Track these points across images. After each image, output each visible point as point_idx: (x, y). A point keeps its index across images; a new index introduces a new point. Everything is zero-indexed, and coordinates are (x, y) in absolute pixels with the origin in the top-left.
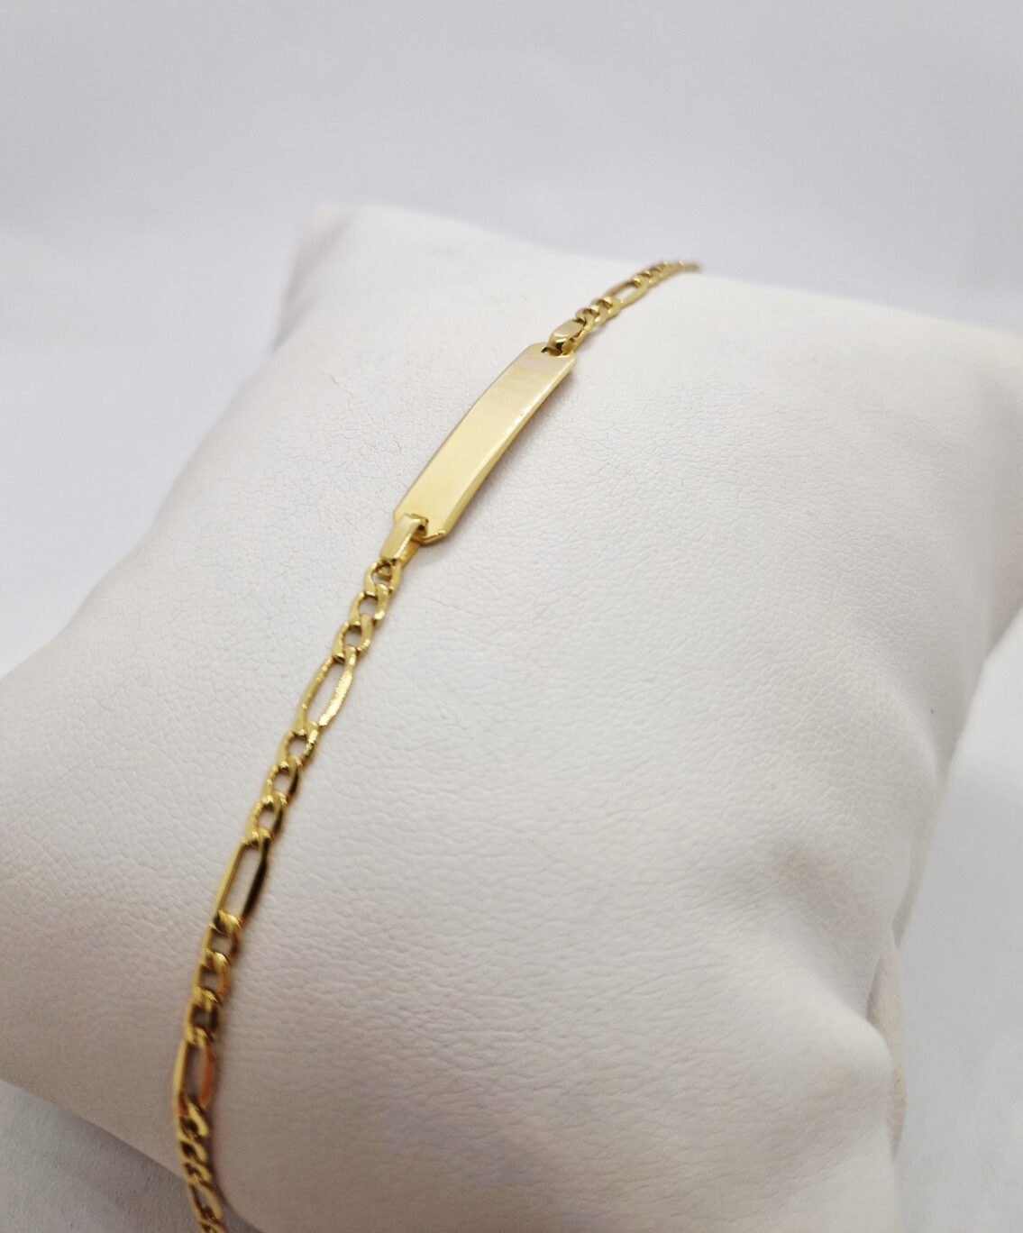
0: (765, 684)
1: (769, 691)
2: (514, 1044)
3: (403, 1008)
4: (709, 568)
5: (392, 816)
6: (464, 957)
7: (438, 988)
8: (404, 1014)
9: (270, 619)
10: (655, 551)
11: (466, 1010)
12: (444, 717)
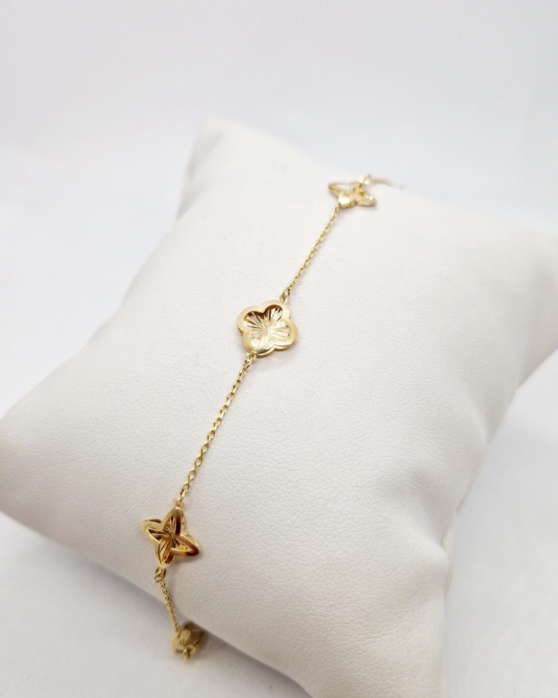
0: (417, 404)
1: (419, 407)
2: (299, 547)
3: (252, 529)
4: (398, 349)
5: (252, 450)
6: (280, 511)
7: (267, 522)
8: (253, 531)
9: (197, 356)
10: (375, 339)
11: (279, 532)
12: (276, 410)
